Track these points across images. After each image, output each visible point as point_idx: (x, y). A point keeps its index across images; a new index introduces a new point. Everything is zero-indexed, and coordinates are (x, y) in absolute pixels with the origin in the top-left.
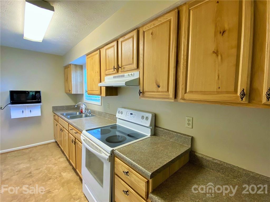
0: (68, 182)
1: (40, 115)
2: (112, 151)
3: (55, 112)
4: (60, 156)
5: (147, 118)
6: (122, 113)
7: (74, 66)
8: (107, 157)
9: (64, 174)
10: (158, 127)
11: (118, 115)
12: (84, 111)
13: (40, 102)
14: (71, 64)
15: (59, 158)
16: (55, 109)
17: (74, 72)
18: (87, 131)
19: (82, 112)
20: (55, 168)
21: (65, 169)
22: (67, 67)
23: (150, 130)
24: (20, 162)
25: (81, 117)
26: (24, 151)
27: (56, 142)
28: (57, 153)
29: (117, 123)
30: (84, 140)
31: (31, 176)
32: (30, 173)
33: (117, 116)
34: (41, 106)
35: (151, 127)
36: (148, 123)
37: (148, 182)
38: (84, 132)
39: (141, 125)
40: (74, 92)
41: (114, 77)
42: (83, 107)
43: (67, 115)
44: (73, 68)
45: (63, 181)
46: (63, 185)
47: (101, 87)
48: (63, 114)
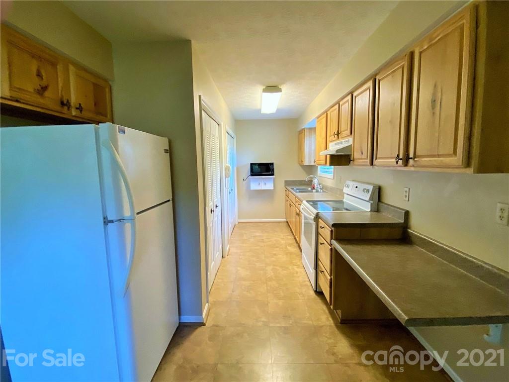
0: (291, 253)
1: (273, 188)
2: (317, 213)
3: (287, 187)
4: (288, 234)
5: (368, 191)
6: (348, 186)
7: (308, 130)
8: (313, 218)
9: (289, 248)
10: (382, 203)
11: (346, 190)
12: (316, 186)
13: (273, 175)
14: (304, 128)
15: (288, 236)
16: (288, 183)
17: (308, 137)
18: (307, 201)
19: (313, 188)
20: (283, 242)
21: (290, 245)
22: (301, 132)
23: (370, 204)
24: (256, 231)
25: (312, 192)
26: (259, 224)
27: (287, 222)
28: (287, 231)
29: (344, 200)
30: (302, 209)
31: (263, 242)
32: (262, 240)
33: (344, 191)
34: (274, 179)
35: (372, 202)
36: (367, 197)
37: (332, 231)
38: (304, 202)
39: (364, 200)
40: (306, 163)
41: (336, 144)
42: (315, 181)
43: (297, 189)
44: (306, 133)
45: (287, 251)
46: (287, 254)
47: (326, 155)
48: (293, 189)
